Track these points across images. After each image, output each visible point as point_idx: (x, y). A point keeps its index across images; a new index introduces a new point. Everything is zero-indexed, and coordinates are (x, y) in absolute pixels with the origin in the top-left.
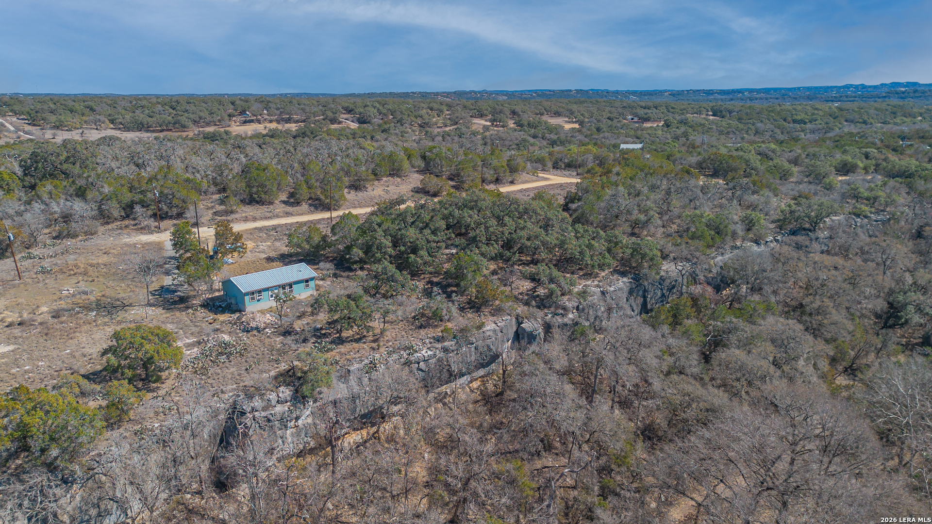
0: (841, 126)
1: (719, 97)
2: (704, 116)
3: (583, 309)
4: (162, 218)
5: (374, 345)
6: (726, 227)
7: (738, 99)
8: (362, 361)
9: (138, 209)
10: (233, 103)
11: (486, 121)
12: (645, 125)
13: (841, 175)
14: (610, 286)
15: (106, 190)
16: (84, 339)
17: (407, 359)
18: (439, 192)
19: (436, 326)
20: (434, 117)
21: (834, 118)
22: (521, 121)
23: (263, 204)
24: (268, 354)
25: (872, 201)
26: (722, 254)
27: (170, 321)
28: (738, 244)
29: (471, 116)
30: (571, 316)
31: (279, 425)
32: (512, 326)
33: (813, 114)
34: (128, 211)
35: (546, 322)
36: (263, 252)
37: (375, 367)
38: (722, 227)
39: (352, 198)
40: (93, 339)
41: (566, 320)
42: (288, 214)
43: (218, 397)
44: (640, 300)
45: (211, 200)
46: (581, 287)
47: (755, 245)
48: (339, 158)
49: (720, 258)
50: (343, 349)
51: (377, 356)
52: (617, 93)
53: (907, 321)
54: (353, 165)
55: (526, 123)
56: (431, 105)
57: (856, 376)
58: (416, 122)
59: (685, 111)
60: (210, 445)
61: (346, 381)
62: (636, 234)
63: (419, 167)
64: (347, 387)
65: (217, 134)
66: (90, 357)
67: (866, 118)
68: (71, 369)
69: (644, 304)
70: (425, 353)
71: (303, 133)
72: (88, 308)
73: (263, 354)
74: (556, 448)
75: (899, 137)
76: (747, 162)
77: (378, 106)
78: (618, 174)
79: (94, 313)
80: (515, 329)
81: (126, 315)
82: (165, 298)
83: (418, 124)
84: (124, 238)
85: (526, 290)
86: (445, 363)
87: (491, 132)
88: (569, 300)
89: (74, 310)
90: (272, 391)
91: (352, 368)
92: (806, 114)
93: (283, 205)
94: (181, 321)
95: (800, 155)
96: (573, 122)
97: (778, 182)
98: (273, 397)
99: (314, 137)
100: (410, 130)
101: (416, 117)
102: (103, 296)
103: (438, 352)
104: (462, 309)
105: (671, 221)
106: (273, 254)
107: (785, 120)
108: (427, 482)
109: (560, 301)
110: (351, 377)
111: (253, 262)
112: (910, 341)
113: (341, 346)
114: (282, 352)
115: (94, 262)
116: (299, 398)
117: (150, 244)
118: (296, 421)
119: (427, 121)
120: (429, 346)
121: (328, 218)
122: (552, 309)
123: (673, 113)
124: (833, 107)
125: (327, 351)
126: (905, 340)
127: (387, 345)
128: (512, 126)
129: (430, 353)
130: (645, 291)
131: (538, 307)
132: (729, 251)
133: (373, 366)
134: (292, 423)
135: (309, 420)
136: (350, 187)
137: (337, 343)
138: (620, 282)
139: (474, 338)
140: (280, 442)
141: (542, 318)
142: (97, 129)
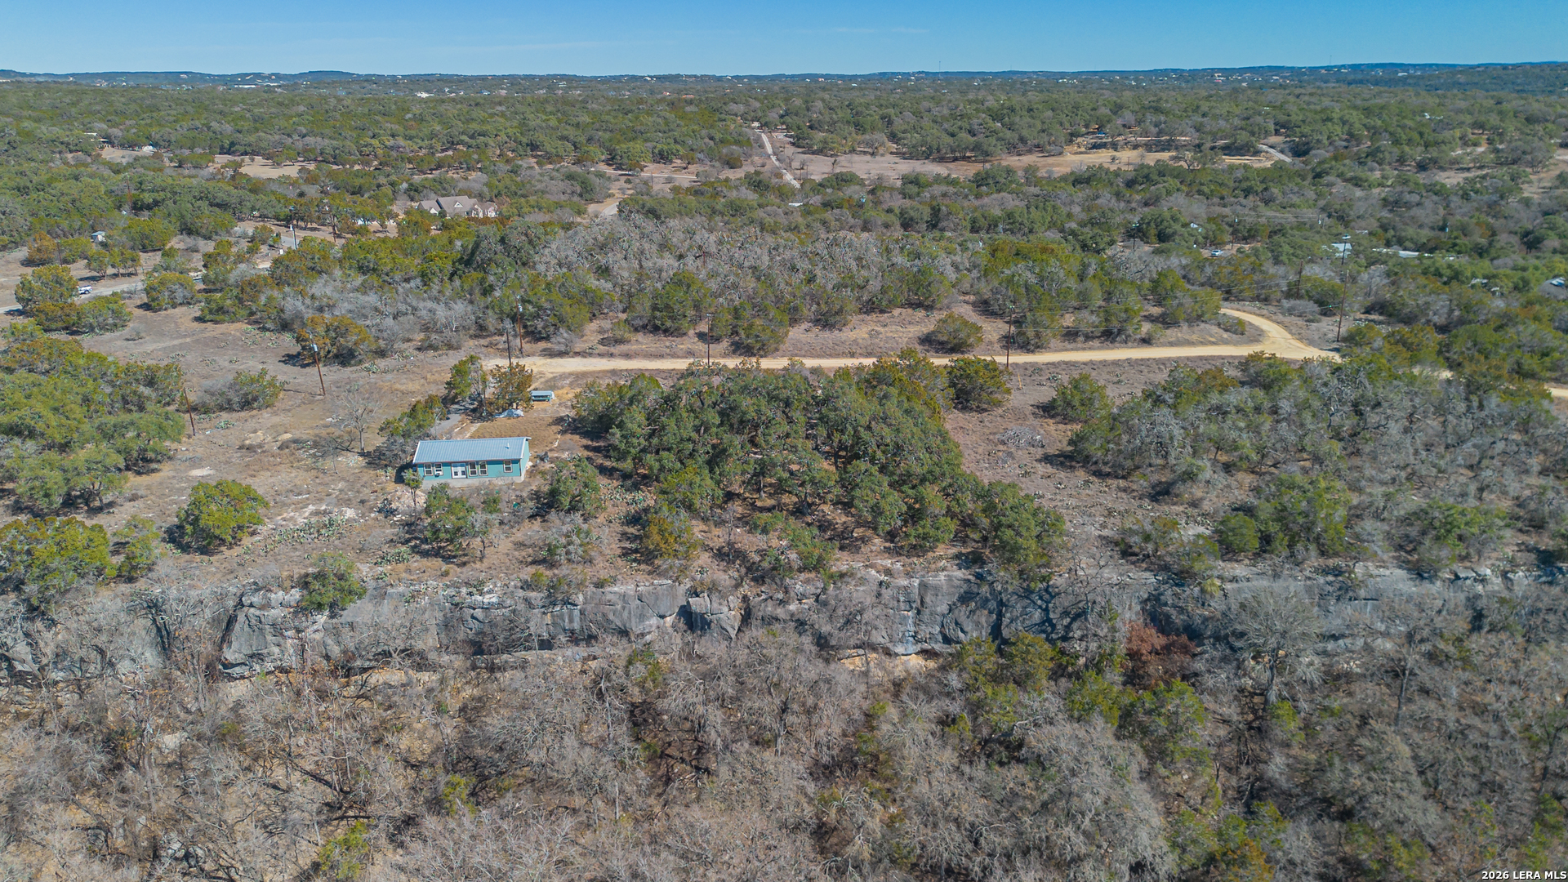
3: (827, 602)
8: (412, 585)
18: (962, 345)
23: (670, 335)
31: (272, 631)
35: (748, 606)
44: (989, 616)
50: (420, 563)
51: (432, 584)
69: (997, 627)
70: (489, 598)
80: (681, 602)
86: (522, 620)
103: (511, 602)
109: (791, 578)
110: (385, 601)
113: (425, 559)
118: (298, 632)
127: (464, 574)
129: (493, 600)
130: (1001, 603)
134: (291, 633)
135: (318, 636)
136: (816, 322)
137: (425, 554)
138: (942, 576)
139: (581, 597)
140: (276, 650)
141: (745, 598)
142: (873, 154)
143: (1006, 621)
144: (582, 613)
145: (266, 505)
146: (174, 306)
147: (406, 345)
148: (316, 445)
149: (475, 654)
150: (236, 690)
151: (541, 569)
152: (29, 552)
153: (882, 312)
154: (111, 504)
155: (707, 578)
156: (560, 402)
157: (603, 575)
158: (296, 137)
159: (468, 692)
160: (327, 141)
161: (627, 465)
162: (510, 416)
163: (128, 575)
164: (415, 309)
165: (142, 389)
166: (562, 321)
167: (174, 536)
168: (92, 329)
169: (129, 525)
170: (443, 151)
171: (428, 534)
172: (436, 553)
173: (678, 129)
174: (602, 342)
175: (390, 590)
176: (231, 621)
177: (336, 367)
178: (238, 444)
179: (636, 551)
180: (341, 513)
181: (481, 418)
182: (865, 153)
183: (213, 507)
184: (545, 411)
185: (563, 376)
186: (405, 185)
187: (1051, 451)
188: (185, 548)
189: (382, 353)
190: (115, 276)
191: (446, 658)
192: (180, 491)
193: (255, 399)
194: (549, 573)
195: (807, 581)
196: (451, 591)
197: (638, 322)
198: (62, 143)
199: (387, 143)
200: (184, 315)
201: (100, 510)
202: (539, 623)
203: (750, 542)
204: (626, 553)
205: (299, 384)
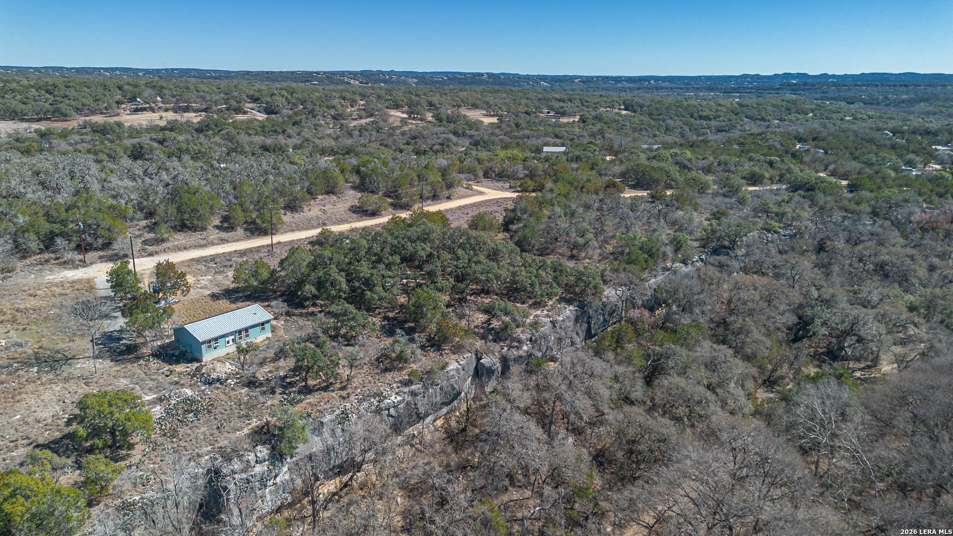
0: (741, 123)
1: (626, 85)
2: (617, 111)
3: (536, 340)
4: (87, 251)
5: (344, 393)
6: (658, 250)
7: (645, 88)
8: (334, 411)
9: (59, 241)
10: (120, 88)
11: (403, 112)
12: (561, 120)
13: (750, 185)
14: (559, 315)
15: (21, 220)
16: (33, 401)
17: (377, 406)
18: (377, 211)
19: (401, 368)
20: (347, 107)
21: (736, 115)
22: (439, 114)
23: (195, 231)
24: (236, 408)
25: (780, 216)
26: (655, 276)
27: (123, 375)
28: (669, 265)
29: (387, 108)
30: (525, 348)
31: (259, 486)
32: (472, 363)
33: (717, 110)
34: (48, 243)
35: (503, 356)
36: (205, 288)
37: (348, 417)
38: (654, 250)
39: (288, 220)
40: (42, 401)
41: (521, 352)
42: (223, 241)
43: (194, 461)
44: (585, 326)
45: (138, 227)
46: (532, 318)
47: (683, 265)
48: (271, 177)
49: (653, 280)
50: (311, 399)
51: (348, 405)
52: (529, 79)
53: (814, 334)
54: (287, 185)
55: (445, 117)
56: (343, 94)
57: (773, 388)
58: (329, 114)
59: (598, 105)
60: (189, 512)
61: (320, 434)
62: (574, 257)
63: (354, 183)
64: (321, 440)
65: (108, 127)
66: (45, 422)
67: (764, 115)
68: (27, 438)
69: (589, 330)
70: (394, 399)
71: (207, 126)
72: (26, 363)
73: (231, 409)
74: (519, 481)
75: (795, 138)
76: (668, 173)
77: (286, 94)
78: (551, 191)
79: (35, 369)
80: (474, 365)
81: (71, 371)
82: (110, 348)
83: (331, 116)
84: (47, 275)
85: (480, 322)
86: (413, 406)
87: (410, 126)
88: (523, 332)
89: (12, 366)
90: (250, 451)
91: (325, 420)
92: (711, 110)
93: (217, 231)
94: (134, 374)
95: (713, 163)
96: (491, 116)
97: (697, 195)
98: (251, 457)
99: (219, 131)
100: (323, 122)
101: (328, 107)
102: (41, 347)
103: (406, 396)
104: (423, 347)
105: (605, 241)
106: (216, 290)
107: (692, 116)
108: (403, 527)
109: (515, 333)
110: (324, 430)
111: (198, 300)
112: (816, 351)
113: (309, 396)
114: (251, 407)
115: (22, 307)
116: (277, 457)
117: (79, 281)
118: (275, 479)
119: (341, 112)
120: (397, 390)
121: (268, 246)
122: (508, 342)
123: (587, 106)
124: (734, 103)
125: (297, 403)
126: (812, 349)
127: (357, 393)
128: (430, 119)
129: (399, 398)
130: (589, 317)
131: (495, 341)
132: (660, 273)
133: (344, 417)
134: (271, 482)
135: (287, 476)
137: (305, 393)
139: (439, 379)
140: (260, 502)
141: (500, 352)
172: (309, 390)
197: (170, 225)
202: (423, 405)
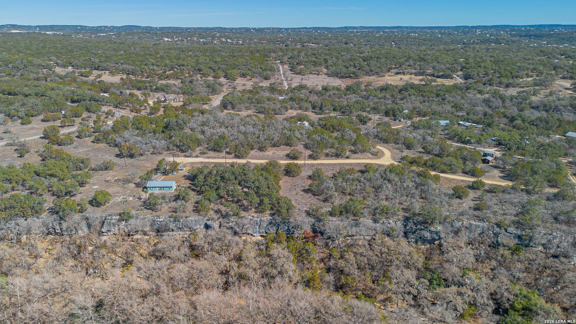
3: (238, 223)
14: (257, 218)
17: (155, 219)
18: (297, 157)
35: (220, 224)
37: (145, 219)
39: (255, 154)
50: (146, 211)
62: (326, 201)
70: (162, 219)
80: (205, 222)
86: (168, 225)
109: (231, 218)
111: (179, 176)
122: (227, 220)
125: (141, 211)
130: (279, 225)
134: (117, 226)
135: (123, 227)
136: (259, 149)
137: (148, 209)
138: (265, 218)
139: (182, 220)
140: (113, 229)
141: (220, 222)
142: (318, 75)
143: (279, 229)
144: (182, 224)
145: (111, 196)
146: (86, 137)
147: (148, 153)
148: (123, 181)
149: (158, 232)
150: (104, 238)
151: (173, 213)
152: (60, 205)
153: (278, 147)
154: (75, 195)
155: (212, 217)
156: (185, 171)
157: (187, 215)
158: (120, 64)
159: (156, 241)
160: (130, 66)
161: (199, 189)
162: (173, 174)
163: (81, 211)
164: (151, 142)
165: (80, 164)
166: (189, 147)
167: (91, 203)
168: (65, 145)
169: (81, 200)
170: (169, 71)
171: (148, 204)
172: (150, 209)
173: (250, 65)
174: (200, 153)
175: (139, 217)
176: (104, 222)
177: (129, 158)
178: (105, 180)
179: (196, 210)
180: (129, 198)
181: (165, 175)
182: (315, 74)
183: (100, 196)
184: (182, 173)
185: (188, 163)
186: (155, 87)
187: (306, 188)
188: (93, 206)
189: (141, 155)
190: (68, 126)
191: (151, 233)
192: (91, 192)
193: (108, 168)
194: (175, 214)
195: (234, 218)
196: (153, 218)
197: (210, 148)
198: (42, 66)
199: (150, 68)
200: (89, 140)
201: (73, 196)
202: (172, 226)
203: (223, 209)
204: (194, 210)
205: (120, 163)
